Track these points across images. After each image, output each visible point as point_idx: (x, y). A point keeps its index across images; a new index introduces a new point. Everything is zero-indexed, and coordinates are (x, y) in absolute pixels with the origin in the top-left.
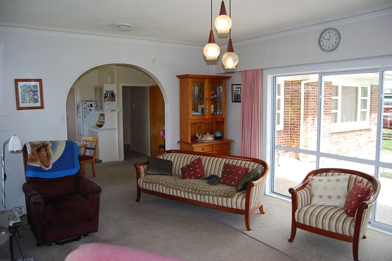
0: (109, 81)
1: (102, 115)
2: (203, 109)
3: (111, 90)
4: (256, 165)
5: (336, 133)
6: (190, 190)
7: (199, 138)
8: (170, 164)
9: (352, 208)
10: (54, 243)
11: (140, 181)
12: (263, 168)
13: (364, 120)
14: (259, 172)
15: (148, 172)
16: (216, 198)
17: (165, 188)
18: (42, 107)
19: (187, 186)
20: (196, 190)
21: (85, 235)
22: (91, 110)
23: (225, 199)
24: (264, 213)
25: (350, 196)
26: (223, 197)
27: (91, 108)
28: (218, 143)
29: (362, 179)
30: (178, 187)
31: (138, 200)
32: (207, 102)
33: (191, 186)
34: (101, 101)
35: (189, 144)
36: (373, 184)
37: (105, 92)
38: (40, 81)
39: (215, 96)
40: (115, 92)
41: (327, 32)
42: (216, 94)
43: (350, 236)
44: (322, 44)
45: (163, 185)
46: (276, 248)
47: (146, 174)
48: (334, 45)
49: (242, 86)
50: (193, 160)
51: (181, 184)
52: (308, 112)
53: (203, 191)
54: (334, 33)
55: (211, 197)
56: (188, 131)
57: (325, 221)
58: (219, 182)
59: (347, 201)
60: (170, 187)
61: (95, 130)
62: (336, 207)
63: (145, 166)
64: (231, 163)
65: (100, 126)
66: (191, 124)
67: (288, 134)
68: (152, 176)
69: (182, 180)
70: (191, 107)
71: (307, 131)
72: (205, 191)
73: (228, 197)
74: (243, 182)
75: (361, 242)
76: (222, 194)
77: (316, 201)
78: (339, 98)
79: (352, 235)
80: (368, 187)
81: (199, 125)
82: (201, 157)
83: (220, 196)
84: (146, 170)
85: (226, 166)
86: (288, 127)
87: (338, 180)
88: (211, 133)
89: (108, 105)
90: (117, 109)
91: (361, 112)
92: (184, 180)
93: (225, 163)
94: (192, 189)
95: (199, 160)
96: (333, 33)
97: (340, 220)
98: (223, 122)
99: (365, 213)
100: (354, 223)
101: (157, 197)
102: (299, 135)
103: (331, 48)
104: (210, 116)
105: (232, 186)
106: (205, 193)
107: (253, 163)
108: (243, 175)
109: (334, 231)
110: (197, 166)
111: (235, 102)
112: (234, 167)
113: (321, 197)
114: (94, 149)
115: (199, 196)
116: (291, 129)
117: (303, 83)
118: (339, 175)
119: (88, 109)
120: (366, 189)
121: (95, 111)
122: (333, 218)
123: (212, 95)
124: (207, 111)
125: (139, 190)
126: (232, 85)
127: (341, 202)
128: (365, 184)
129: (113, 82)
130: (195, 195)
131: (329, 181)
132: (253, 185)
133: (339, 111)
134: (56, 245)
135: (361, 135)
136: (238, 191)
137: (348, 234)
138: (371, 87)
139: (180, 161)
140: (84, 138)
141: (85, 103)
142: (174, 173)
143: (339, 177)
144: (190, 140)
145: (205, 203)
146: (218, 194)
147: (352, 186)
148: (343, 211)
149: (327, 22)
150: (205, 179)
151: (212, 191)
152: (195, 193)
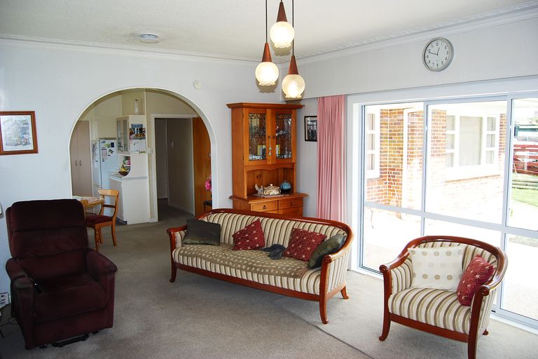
0: (137, 110)
1: (128, 158)
2: (264, 151)
3: (139, 123)
4: (337, 230)
5: (453, 181)
6: (244, 267)
7: (260, 191)
8: (217, 228)
9: (467, 294)
10: (50, 345)
11: (176, 253)
12: (346, 235)
13: (491, 163)
14: (340, 241)
15: (186, 241)
16: (279, 277)
17: (209, 263)
18: (35, 151)
19: (239, 260)
20: (251, 266)
21: (95, 332)
22: (112, 152)
23: (292, 279)
24: (347, 298)
25: (465, 277)
26: (289, 276)
27: (112, 149)
28: (285, 198)
29: (483, 252)
30: (226, 263)
31: (173, 280)
32: (269, 141)
33: (245, 260)
34: (125, 139)
35: (245, 200)
36: (497, 258)
37: (130, 127)
38: (32, 114)
39: (281, 132)
40: (145, 126)
41: (434, 44)
42: (283, 130)
43: (465, 334)
44: (427, 60)
45: (207, 260)
46: (362, 350)
47: (184, 244)
48: (445, 62)
49: (317, 119)
50: (249, 223)
51: (231, 258)
52: (413, 153)
53: (261, 268)
54: (444, 44)
55: (273, 277)
56: (243, 182)
57: (430, 312)
58: (285, 255)
59: (461, 282)
60: (216, 263)
61: (118, 180)
62: (446, 291)
63: (182, 232)
64: (301, 228)
65: (125, 174)
66: (248, 172)
67: (386, 183)
68: (192, 246)
69: (233, 252)
70: (246, 147)
71: (412, 178)
72: (265, 268)
73: (295, 277)
74: (316, 256)
75: (481, 341)
76: (288, 273)
77: (418, 282)
78: (457, 132)
79: (468, 332)
80: (490, 263)
81: (258, 173)
82: (261, 219)
83: (285, 275)
84: (183, 237)
85: (295, 232)
86: (386, 173)
87: (449, 254)
88: (277, 184)
89: (135, 145)
90: (149, 150)
91: (487, 152)
92: (236, 252)
93: (293, 228)
94: (247, 265)
95: (258, 224)
96: (442, 45)
97: (450, 310)
98: (293, 169)
99: (485, 301)
100: (469, 316)
101: (199, 276)
102: (401, 184)
103: (440, 65)
104: (275, 160)
105: (303, 260)
106: (265, 270)
107: (332, 228)
108: (318, 245)
109: (442, 326)
110: (255, 232)
111: (309, 140)
112: (305, 233)
113: (425, 276)
114: (114, 207)
115: (256, 275)
116: (389, 176)
117: (406, 112)
118: (450, 245)
119: (108, 149)
120: (487, 267)
121: (118, 152)
122: (442, 307)
123: (278, 131)
124: (270, 153)
125: (175, 266)
126: (305, 117)
127: (453, 285)
128: (486, 259)
129: (141, 113)
130: (250, 274)
131: (437, 254)
132: (330, 261)
133: (456, 151)
134: (52, 348)
135: (486, 183)
136: (310, 268)
137: (461, 331)
138: (501, 117)
139: (232, 225)
140: (100, 192)
141: (104, 142)
142: (223, 241)
143: (451, 249)
144: (246, 194)
145: (264, 285)
146: (282, 272)
147: (468, 261)
148: (455, 297)
149: (435, 29)
150: (265, 250)
151: (274, 269)
152: (250, 271)
